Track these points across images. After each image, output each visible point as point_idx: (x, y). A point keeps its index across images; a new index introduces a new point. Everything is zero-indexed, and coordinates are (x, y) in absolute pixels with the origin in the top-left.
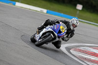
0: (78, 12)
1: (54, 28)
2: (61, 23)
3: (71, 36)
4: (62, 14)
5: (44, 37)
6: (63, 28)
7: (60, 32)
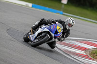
0: (63, 6)
1: (51, 28)
2: (57, 23)
3: (67, 36)
4: (47, 8)
5: (40, 37)
6: (59, 28)
7: (56, 32)
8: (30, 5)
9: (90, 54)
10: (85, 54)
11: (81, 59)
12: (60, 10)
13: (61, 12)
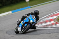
0: (28, 3)
4: (20, 9)
8: (10, 12)
9: (57, 21)
10: (54, 22)
11: (54, 26)
12: (28, 6)
13: (29, 7)
